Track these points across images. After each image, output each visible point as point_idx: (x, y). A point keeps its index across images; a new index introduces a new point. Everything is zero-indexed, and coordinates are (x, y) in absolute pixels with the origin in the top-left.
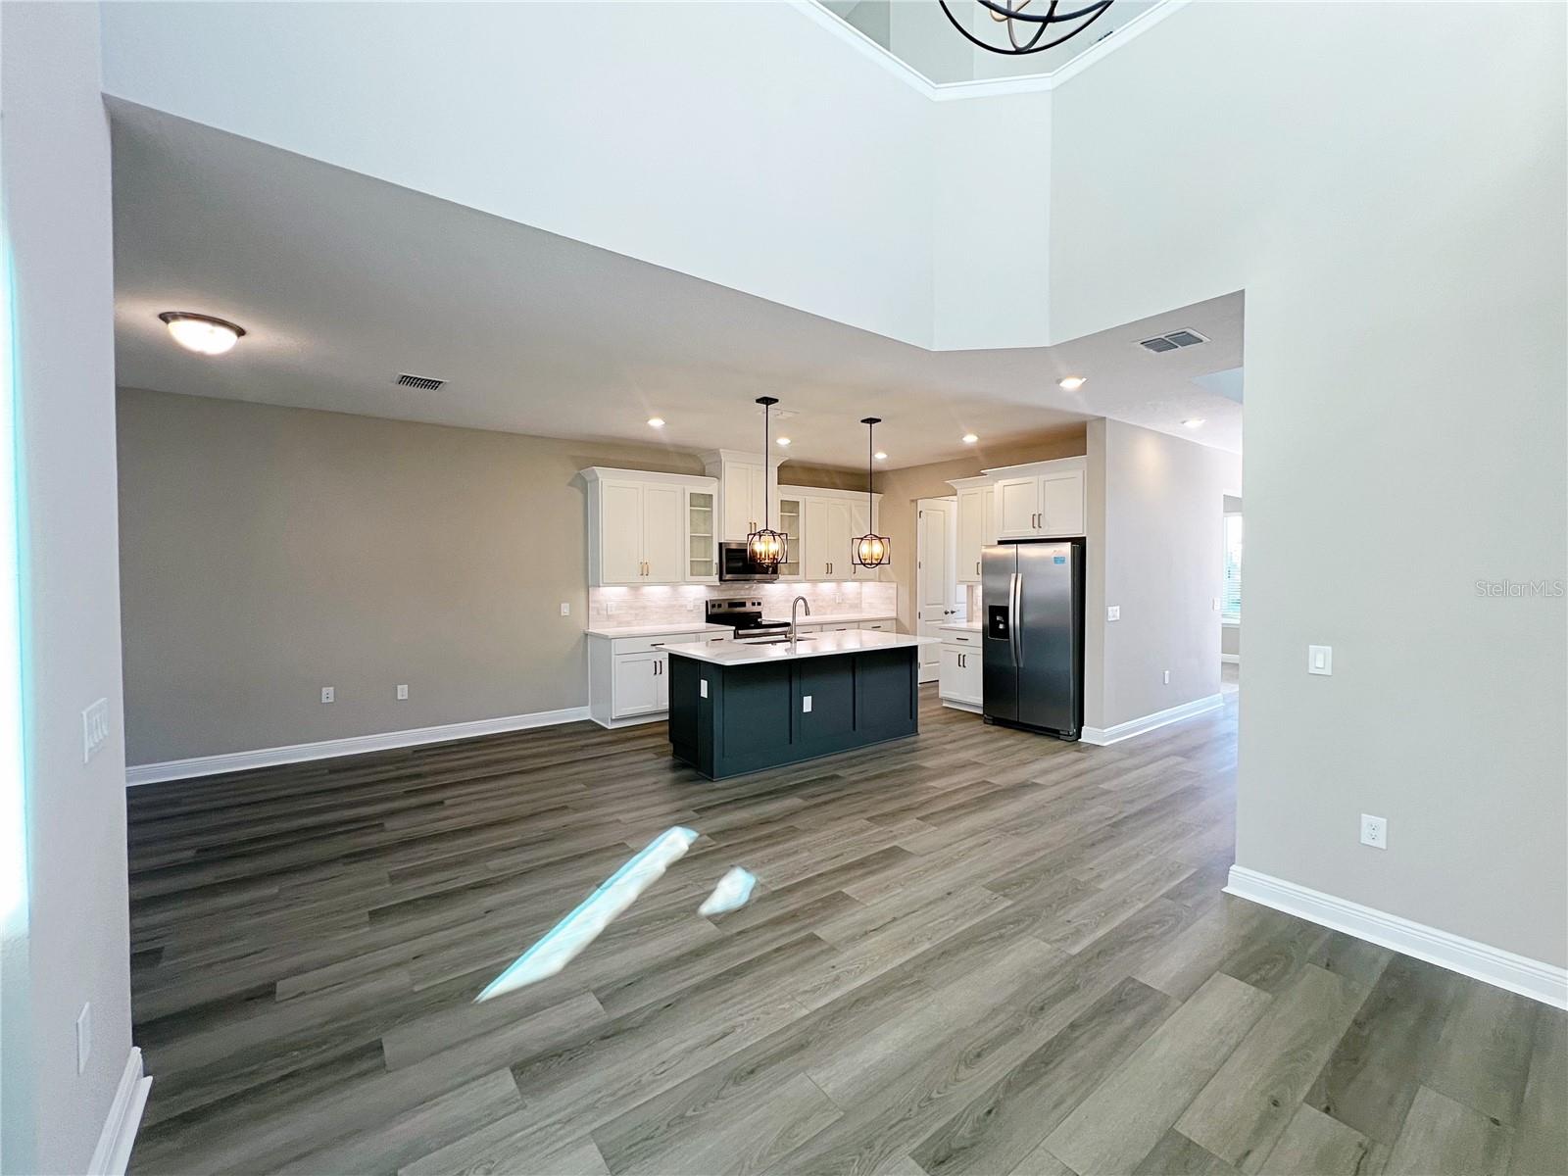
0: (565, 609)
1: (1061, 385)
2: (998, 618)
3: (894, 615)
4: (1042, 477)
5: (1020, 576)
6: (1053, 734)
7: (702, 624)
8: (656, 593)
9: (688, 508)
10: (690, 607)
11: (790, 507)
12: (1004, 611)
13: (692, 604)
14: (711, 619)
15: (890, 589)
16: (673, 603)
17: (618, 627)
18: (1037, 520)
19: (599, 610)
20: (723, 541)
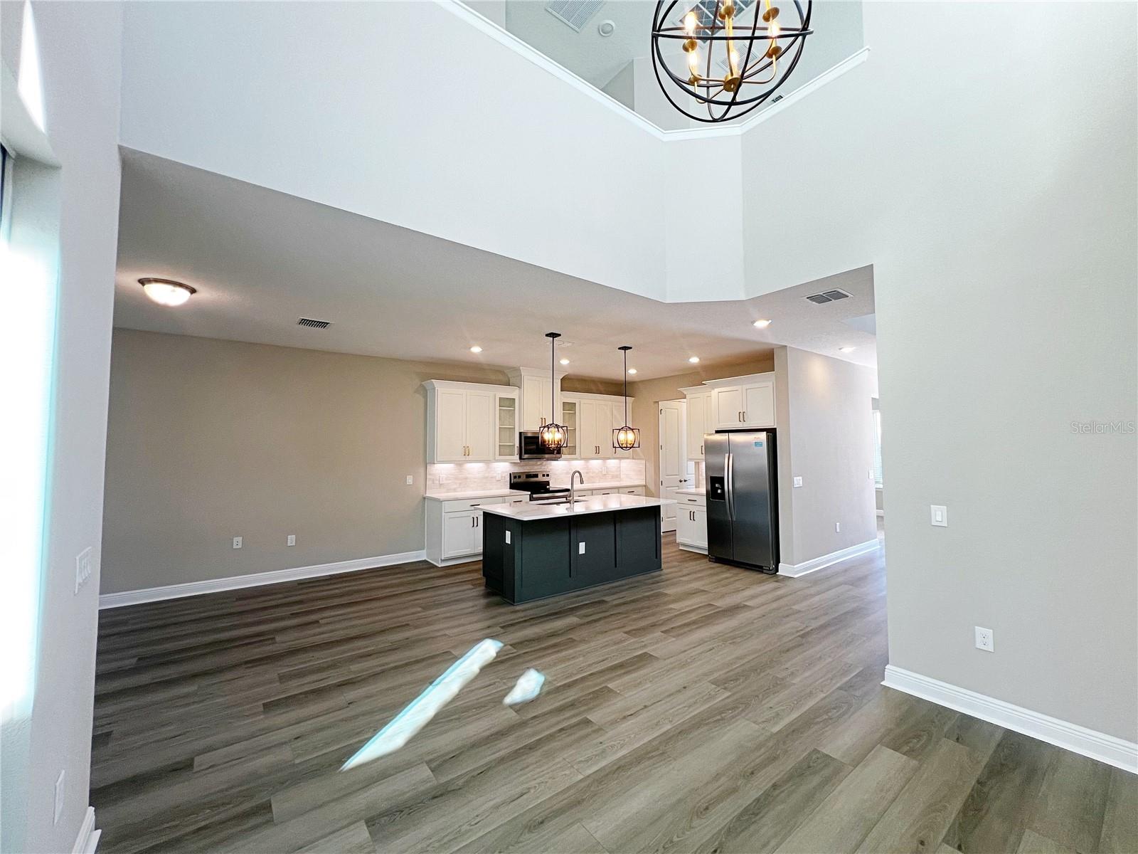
0: (410, 480)
1: (755, 324)
2: (717, 485)
3: (644, 482)
4: (745, 387)
5: (731, 455)
6: (759, 569)
7: (507, 490)
8: (475, 468)
9: (498, 408)
10: (498, 477)
11: (569, 407)
12: (721, 480)
13: (500, 476)
15: (640, 464)
16: (487, 475)
17: (448, 492)
18: (742, 416)
19: (433, 480)
20: (522, 431)
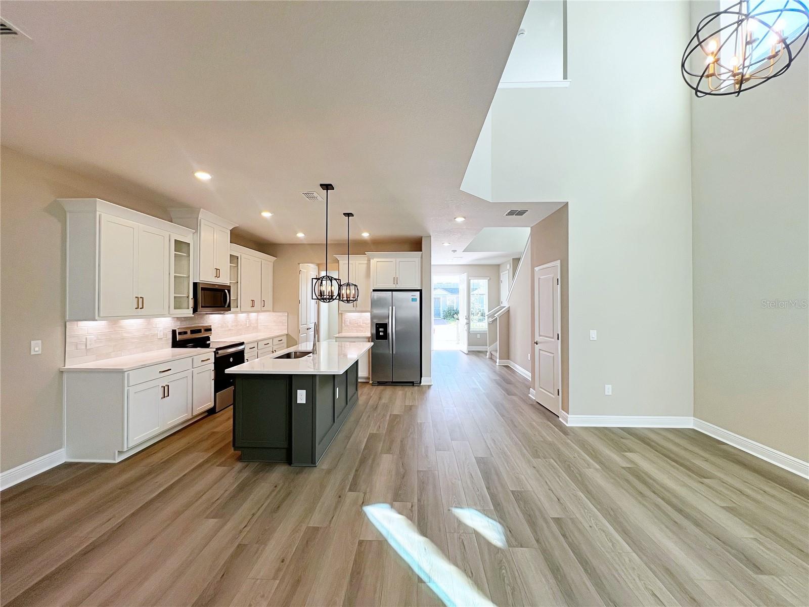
0: (36, 347)
1: (456, 220)
2: (380, 330)
3: (286, 333)
4: (398, 260)
5: (394, 307)
6: (412, 384)
7: (169, 351)
8: (133, 325)
9: (173, 252)
10: (160, 335)
11: (234, 259)
12: (385, 326)
13: (162, 333)
14: (176, 344)
15: (283, 317)
16: (147, 333)
17: (97, 360)
18: (396, 280)
19: (76, 345)
20: (197, 281)
